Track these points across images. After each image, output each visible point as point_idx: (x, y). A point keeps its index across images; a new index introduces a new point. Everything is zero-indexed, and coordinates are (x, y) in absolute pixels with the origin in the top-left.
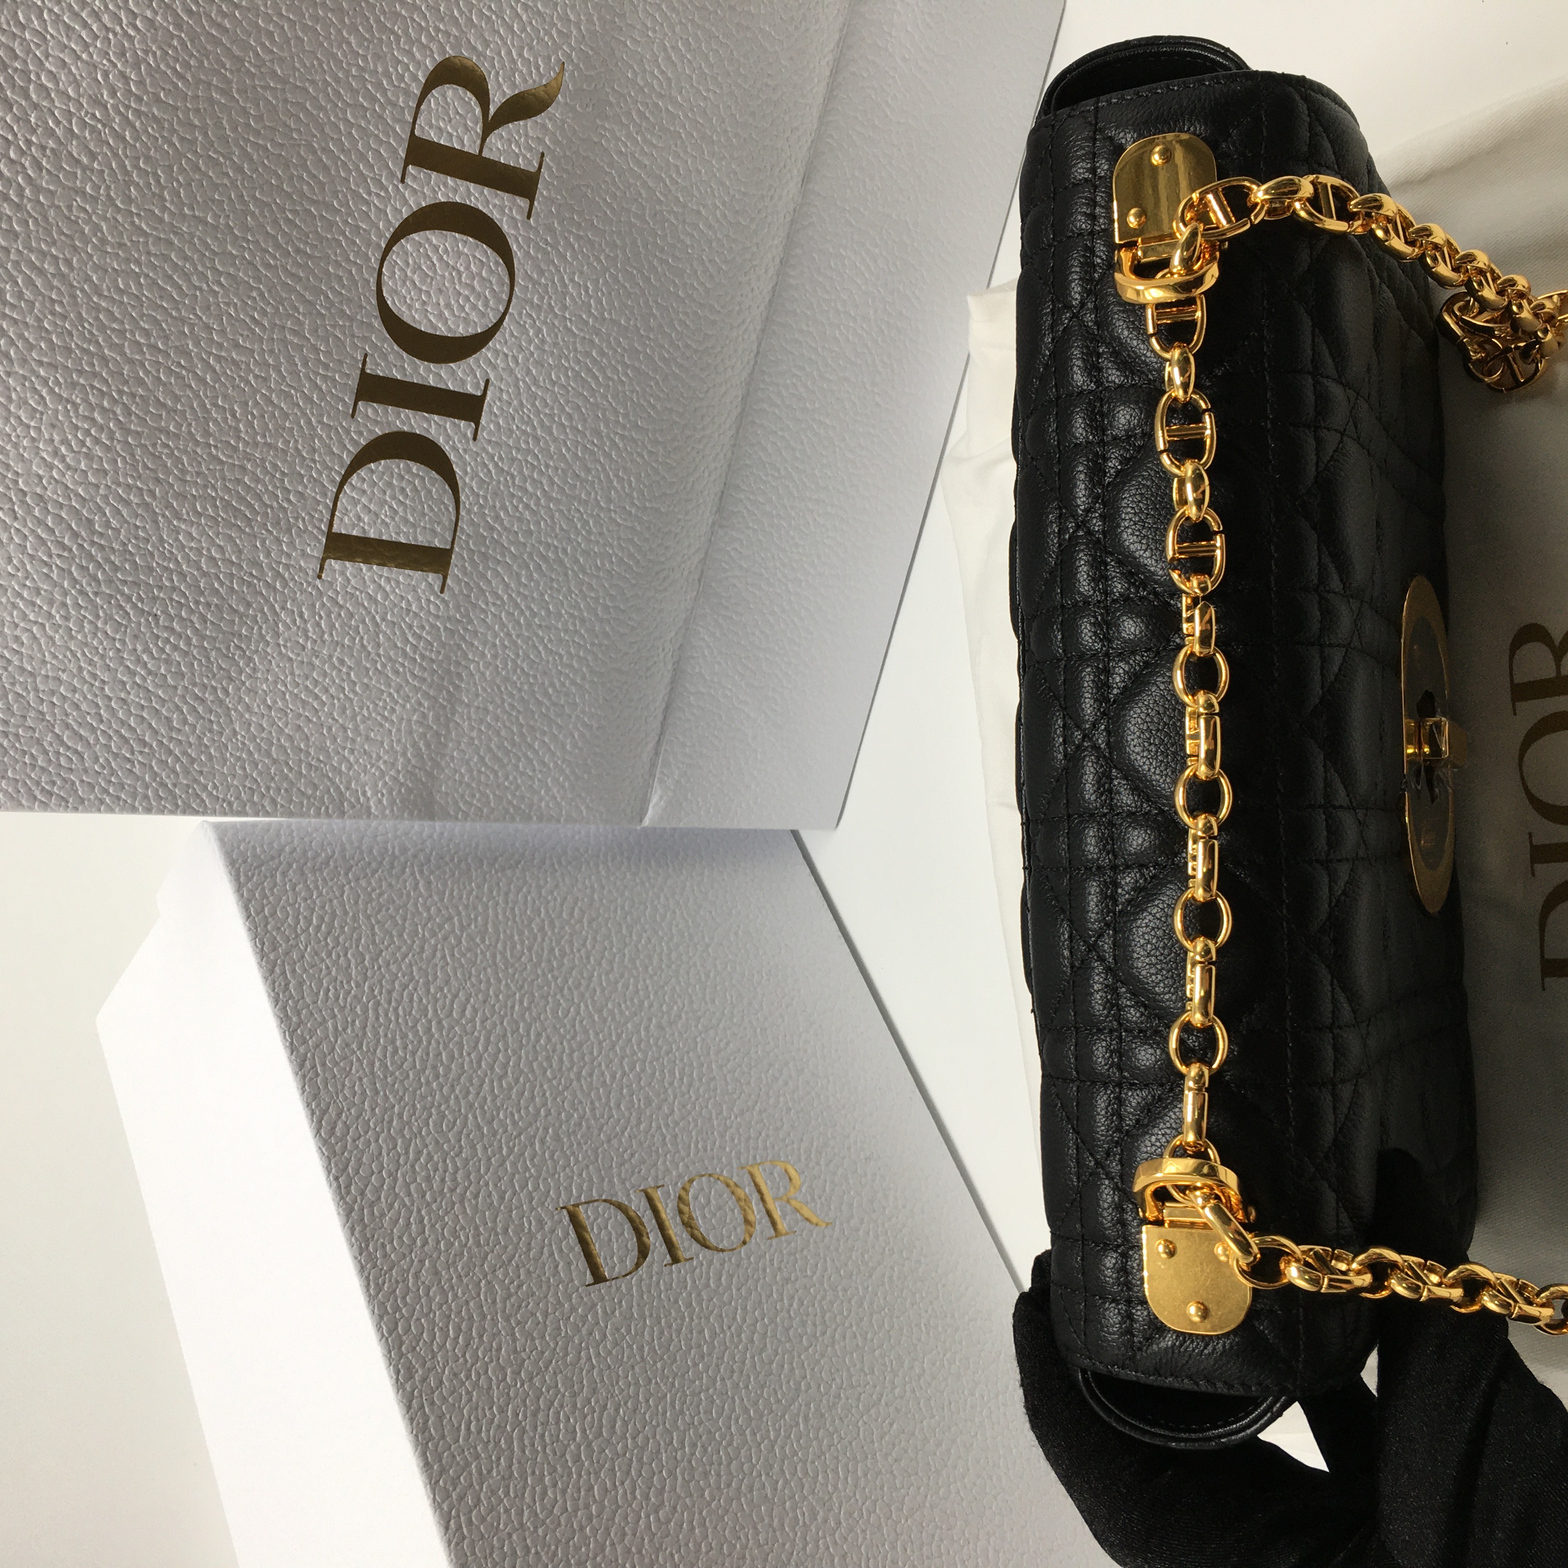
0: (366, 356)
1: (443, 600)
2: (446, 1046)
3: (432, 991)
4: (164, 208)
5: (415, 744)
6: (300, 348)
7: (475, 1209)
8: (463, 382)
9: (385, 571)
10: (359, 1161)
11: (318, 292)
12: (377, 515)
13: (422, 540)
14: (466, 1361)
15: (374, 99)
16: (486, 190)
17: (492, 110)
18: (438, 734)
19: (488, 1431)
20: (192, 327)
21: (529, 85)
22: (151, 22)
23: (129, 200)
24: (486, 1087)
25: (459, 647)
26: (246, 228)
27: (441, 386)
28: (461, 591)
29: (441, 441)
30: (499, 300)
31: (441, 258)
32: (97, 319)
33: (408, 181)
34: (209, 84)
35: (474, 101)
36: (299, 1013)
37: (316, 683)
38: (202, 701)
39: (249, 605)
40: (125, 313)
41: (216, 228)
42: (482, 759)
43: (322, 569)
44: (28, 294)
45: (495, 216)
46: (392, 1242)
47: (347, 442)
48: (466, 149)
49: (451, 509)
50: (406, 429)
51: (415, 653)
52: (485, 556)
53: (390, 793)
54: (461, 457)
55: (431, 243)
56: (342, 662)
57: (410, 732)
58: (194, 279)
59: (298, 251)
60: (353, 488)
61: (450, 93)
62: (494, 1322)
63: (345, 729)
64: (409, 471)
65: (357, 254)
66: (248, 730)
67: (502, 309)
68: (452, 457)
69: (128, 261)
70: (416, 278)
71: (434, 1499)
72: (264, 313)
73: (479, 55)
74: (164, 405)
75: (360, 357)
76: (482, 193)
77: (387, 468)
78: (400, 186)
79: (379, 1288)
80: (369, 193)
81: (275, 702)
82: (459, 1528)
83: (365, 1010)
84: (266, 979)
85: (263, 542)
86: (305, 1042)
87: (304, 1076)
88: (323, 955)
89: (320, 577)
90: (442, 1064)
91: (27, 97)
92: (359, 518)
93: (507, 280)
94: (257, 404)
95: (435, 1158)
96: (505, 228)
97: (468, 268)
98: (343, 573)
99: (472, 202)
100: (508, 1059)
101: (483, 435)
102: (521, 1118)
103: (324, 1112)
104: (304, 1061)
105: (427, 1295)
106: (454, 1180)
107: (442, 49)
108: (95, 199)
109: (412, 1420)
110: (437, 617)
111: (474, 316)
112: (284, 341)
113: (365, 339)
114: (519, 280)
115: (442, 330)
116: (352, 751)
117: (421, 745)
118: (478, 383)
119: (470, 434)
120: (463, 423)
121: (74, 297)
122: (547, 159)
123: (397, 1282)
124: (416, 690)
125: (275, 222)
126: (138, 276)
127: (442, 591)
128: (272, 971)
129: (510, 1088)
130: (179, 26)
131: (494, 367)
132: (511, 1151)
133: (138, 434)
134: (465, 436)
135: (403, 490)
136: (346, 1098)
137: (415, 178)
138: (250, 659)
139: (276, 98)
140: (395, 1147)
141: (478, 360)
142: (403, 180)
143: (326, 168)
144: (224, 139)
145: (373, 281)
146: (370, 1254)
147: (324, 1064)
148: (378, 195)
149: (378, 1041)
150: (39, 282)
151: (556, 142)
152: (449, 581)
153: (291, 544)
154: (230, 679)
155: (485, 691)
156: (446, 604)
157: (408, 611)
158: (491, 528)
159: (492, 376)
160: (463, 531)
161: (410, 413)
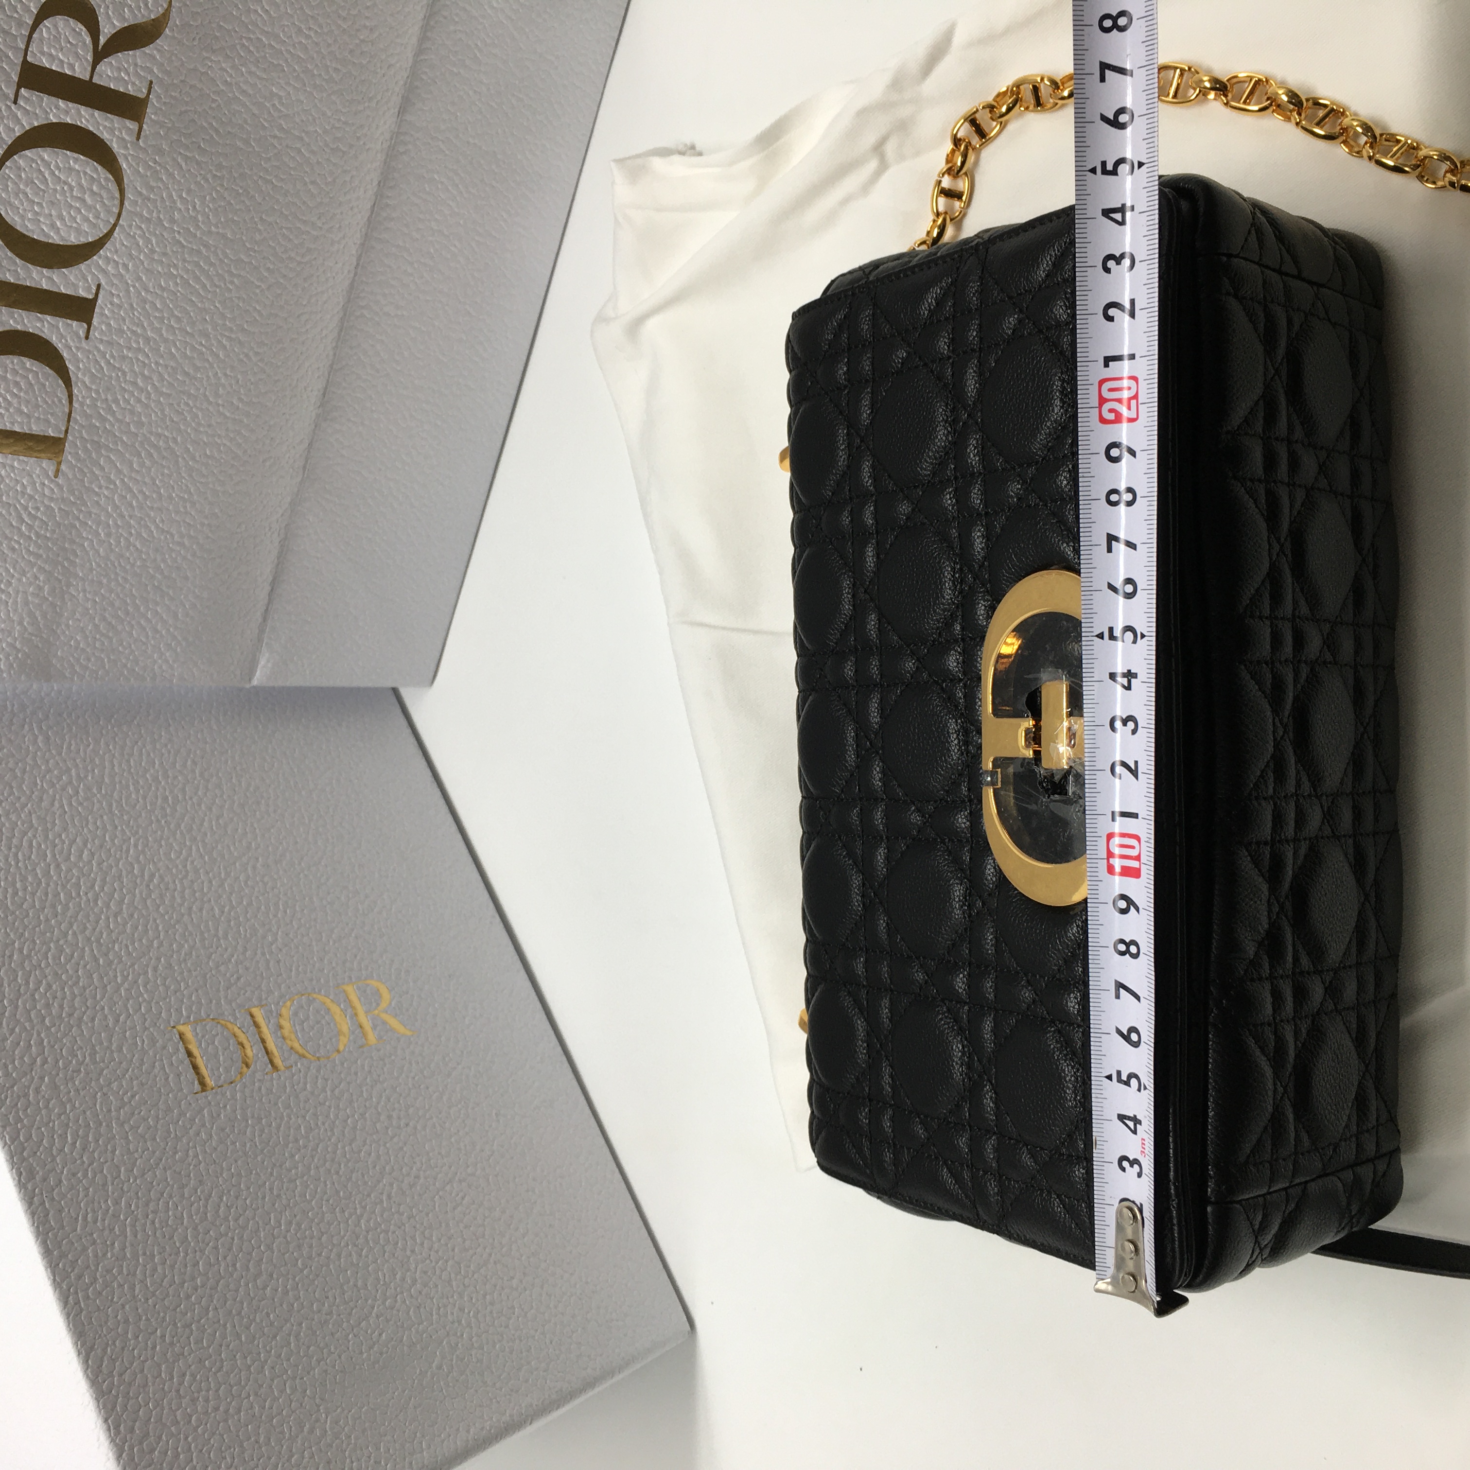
1: (58, 485)
2: (64, 887)
3: (51, 837)
5: (31, 614)
7: (92, 1030)
8: (75, 286)
9: (1, 457)
13: (36, 429)
14: (83, 1162)
16: (97, 113)
17: (102, 40)
18: (53, 605)
19: (104, 1220)
21: (138, 19)
24: (102, 923)
25: (74, 526)
27: (55, 290)
28: (75, 476)
29: (54, 340)
30: (110, 212)
31: (53, 173)
33: (21, 102)
35: (84, 31)
42: (96, 626)
45: (105, 136)
48: (76, 75)
49: (65, 401)
50: (19, 328)
51: (30, 532)
52: (98, 445)
54: (73, 354)
55: (43, 160)
57: (26, 603)
62: (109, 1127)
64: (23, 365)
67: (112, 221)
68: (65, 355)
70: (28, 190)
71: (54, 1280)
77: (2, 363)
78: (13, 107)
79: (2, 1103)
82: (77, 1303)
90: (61, 903)
93: (117, 195)
95: (54, 987)
96: (115, 146)
99: (83, 123)
100: (123, 897)
101: (95, 334)
102: (135, 949)
105: (47, 1107)
106: (72, 1005)
109: (33, 1215)
110: (51, 499)
111: (85, 227)
114: (129, 195)
115: (55, 239)
117: (38, 614)
118: (90, 287)
119: (82, 333)
120: (75, 323)
122: (156, 87)
123: (19, 1097)
124: (32, 565)
127: (56, 476)
129: (125, 924)
131: (106, 273)
132: (125, 978)
134: (79, 337)
137: (27, 100)
140: (15, 979)
141: (89, 266)
142: (15, 102)
151: (165, 72)
152: (63, 467)
155: (99, 566)
156: (60, 487)
157: (23, 493)
158: (103, 420)
159: (103, 282)
160: (76, 421)
161: (24, 313)
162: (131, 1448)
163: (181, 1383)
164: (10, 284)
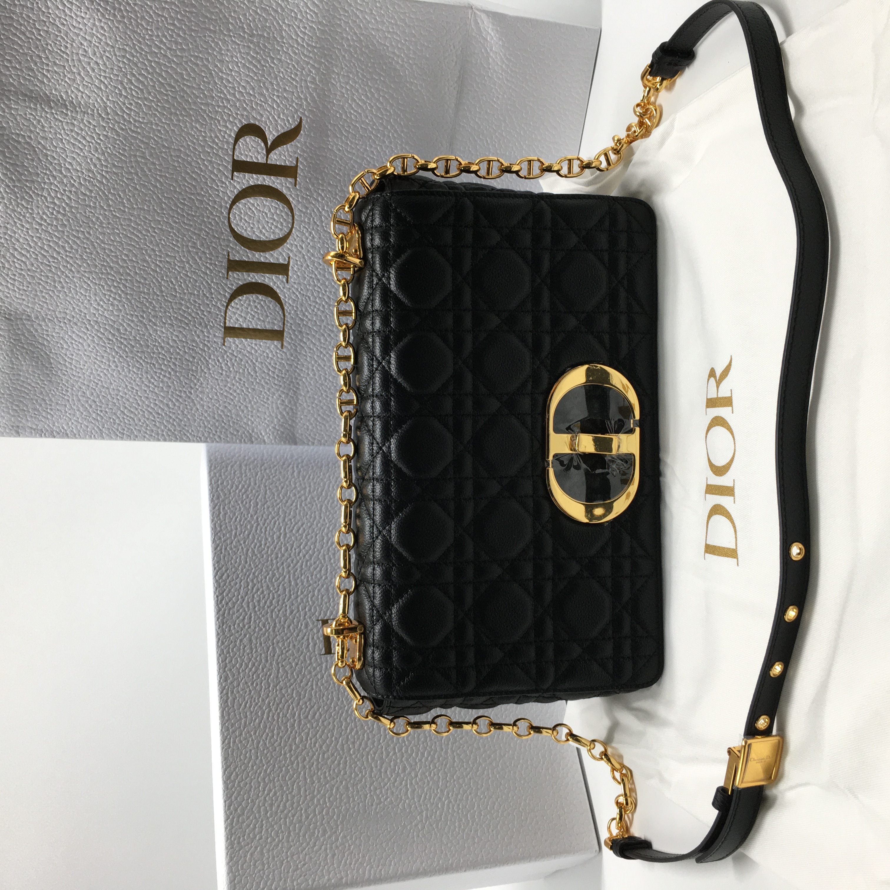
0: (228, 253)
3: (286, 520)
4: (124, 207)
5: (281, 413)
6: (197, 253)
7: (277, 616)
8: (278, 259)
9: (254, 341)
10: (230, 591)
11: (201, 230)
12: (246, 318)
13: (268, 327)
14: (253, 678)
15: (212, 148)
16: (272, 177)
17: (269, 143)
18: (291, 409)
20: (146, 251)
21: (286, 129)
22: (106, 136)
23: (109, 206)
24: (299, 564)
25: (295, 371)
26: (162, 209)
27: (267, 261)
28: (291, 347)
29: (271, 284)
30: (288, 222)
31: (256, 208)
32: (105, 252)
33: (235, 178)
34: (135, 156)
35: (260, 141)
36: (221, 526)
37: (230, 388)
38: (181, 397)
39: (194, 358)
40: (116, 249)
41: (149, 211)
42: (316, 419)
43: (224, 341)
44: (75, 247)
45: (279, 187)
46: (234, 625)
47: (226, 289)
48: (259, 162)
49: (281, 313)
50: (254, 281)
51: (274, 375)
52: (301, 332)
53: (273, 433)
54: (282, 291)
55: (250, 203)
56: (240, 380)
57: (278, 408)
58: (144, 232)
59: (188, 214)
60: (233, 307)
61: (248, 140)
62: (271, 664)
63: (247, 407)
64: (258, 298)
65: (217, 212)
66: (203, 408)
67: (290, 226)
68: (278, 291)
69: (113, 229)
70: (246, 218)
71: (222, 730)
72: (177, 241)
73: (259, 121)
74: (140, 282)
75: (225, 253)
76: (270, 179)
77: (247, 298)
78: (232, 181)
79: (223, 643)
80: (218, 186)
81: (213, 397)
82: (229, 743)
83: (252, 527)
84: (211, 511)
85: (195, 332)
86: (220, 538)
87: (215, 553)
88: (240, 502)
89: (224, 345)
90: (281, 552)
91: (62, 173)
92: (238, 320)
93: (290, 213)
94: (181, 277)
95: (265, 593)
96: (285, 191)
97: (270, 211)
98: (234, 343)
99: (267, 183)
100: (314, 553)
101: (291, 280)
102: (312, 579)
103: (220, 569)
104: (217, 547)
105: (244, 649)
106: (271, 602)
107: (240, 121)
108: (95, 208)
109: (221, 698)
110: (282, 359)
111: (277, 231)
112: (189, 252)
113: (228, 246)
114: (296, 212)
115: (263, 238)
116: (252, 416)
117: (284, 413)
118: (285, 258)
119: (284, 280)
120: (280, 276)
121: (94, 245)
122: (300, 159)
123: (232, 642)
124: (278, 390)
125: (176, 205)
126: (118, 234)
127: (282, 348)
128: (214, 508)
129: (310, 566)
130: (118, 135)
131: (292, 251)
132: (302, 593)
133: (132, 295)
134: (283, 282)
135: (256, 307)
136: (231, 564)
137: (238, 177)
138: (199, 380)
139: (166, 155)
140: (248, 586)
141: (283, 249)
142: (232, 179)
143: (195, 179)
144: (147, 176)
145: (226, 222)
146: (223, 629)
147: (226, 549)
148: (222, 187)
149: (254, 541)
150: (78, 242)
151: (304, 151)
152: (285, 344)
153: (209, 332)
154: (191, 388)
155: (312, 389)
156: (286, 354)
157: (268, 357)
158: (302, 320)
159: (291, 255)
160: (288, 321)
161: (255, 274)
162: (233, 818)
163: (268, 794)
164: (245, 261)
